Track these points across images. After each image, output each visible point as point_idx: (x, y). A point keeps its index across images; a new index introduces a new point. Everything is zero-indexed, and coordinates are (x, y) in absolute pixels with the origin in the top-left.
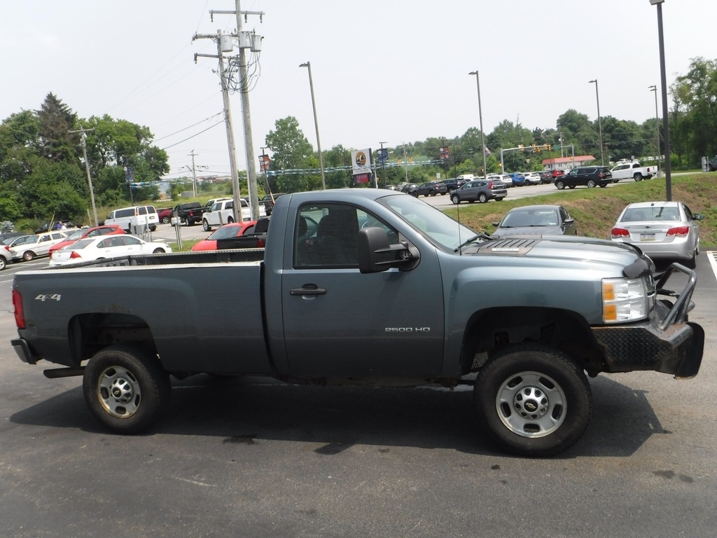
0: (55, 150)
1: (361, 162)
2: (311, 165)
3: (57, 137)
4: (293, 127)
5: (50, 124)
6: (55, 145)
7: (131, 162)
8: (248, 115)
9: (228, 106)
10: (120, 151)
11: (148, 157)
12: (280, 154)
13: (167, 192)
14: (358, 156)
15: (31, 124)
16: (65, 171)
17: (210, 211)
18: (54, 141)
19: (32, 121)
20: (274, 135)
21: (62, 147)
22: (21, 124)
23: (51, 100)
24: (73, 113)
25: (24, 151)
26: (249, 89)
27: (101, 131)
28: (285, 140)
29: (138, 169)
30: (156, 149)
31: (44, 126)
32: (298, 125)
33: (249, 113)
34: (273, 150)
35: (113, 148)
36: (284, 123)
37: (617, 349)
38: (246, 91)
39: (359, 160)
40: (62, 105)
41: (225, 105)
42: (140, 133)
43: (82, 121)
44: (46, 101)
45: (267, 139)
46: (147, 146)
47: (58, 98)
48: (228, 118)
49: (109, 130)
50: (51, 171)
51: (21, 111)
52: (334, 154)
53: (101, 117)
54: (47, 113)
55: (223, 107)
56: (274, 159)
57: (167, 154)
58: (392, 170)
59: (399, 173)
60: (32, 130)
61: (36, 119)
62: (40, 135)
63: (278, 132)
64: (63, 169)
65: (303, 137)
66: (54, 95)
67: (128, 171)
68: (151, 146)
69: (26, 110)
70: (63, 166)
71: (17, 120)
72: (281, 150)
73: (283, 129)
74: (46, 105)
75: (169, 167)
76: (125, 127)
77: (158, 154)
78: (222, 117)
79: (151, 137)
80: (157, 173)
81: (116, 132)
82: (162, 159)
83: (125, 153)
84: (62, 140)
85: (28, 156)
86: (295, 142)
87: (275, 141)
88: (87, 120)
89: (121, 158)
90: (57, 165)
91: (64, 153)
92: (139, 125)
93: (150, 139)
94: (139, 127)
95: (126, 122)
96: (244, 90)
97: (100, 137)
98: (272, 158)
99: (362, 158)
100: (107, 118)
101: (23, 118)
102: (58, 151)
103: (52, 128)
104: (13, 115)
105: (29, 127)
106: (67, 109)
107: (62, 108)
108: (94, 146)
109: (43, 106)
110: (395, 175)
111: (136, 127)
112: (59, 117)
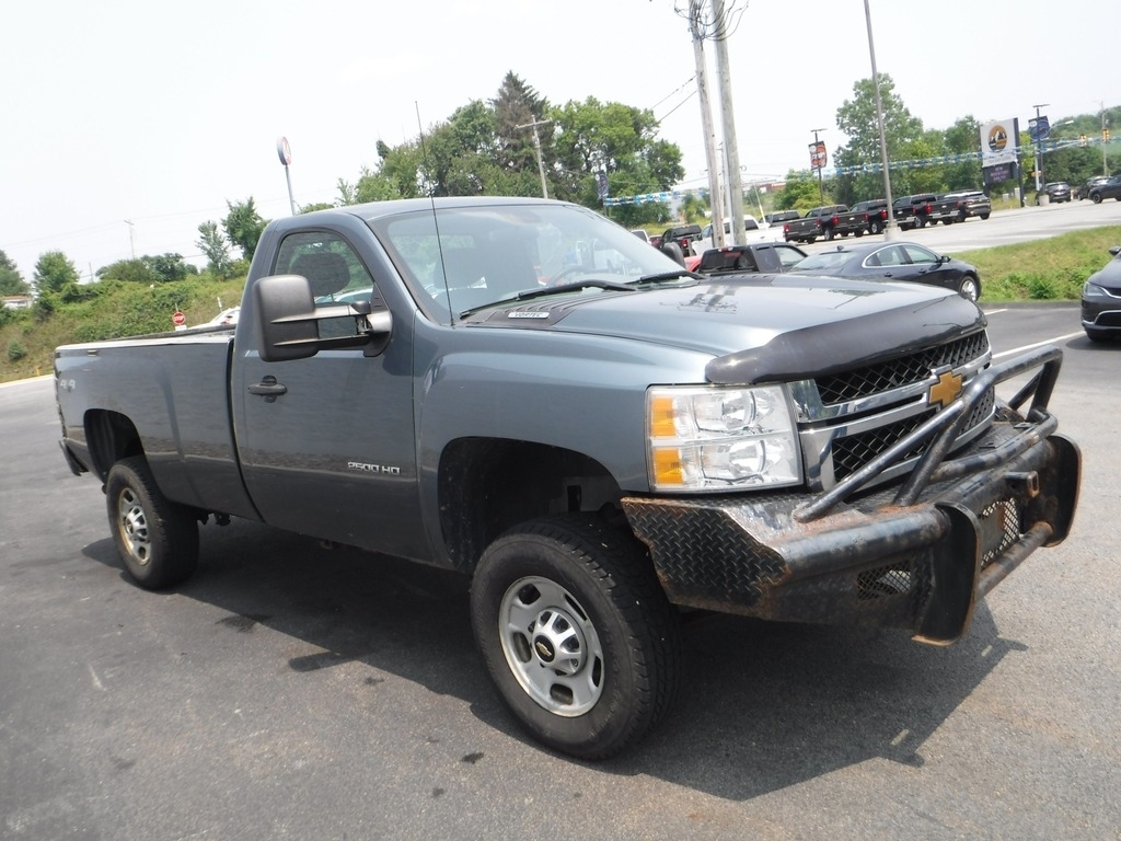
0: (516, 155)
1: (998, 144)
2: (915, 154)
3: (518, 136)
4: (885, 93)
5: (508, 117)
6: (515, 148)
7: (626, 167)
8: (726, 78)
9: (702, 65)
10: (611, 150)
11: (651, 157)
12: (861, 139)
13: (679, 210)
14: (993, 133)
15: (482, 120)
16: (528, 185)
17: (700, 239)
18: (514, 141)
19: (484, 116)
20: (850, 107)
21: (524, 150)
22: (469, 122)
23: (513, 82)
24: (540, 98)
25: (473, 160)
26: (728, 33)
27: (581, 122)
28: (869, 114)
29: (634, 177)
30: (663, 145)
31: (501, 121)
32: (893, 87)
33: (728, 73)
34: (850, 133)
35: (600, 147)
36: (870, 86)
37: (673, 553)
38: (723, 36)
39: (994, 141)
40: (525, 89)
41: (697, 64)
42: (639, 121)
43: (556, 110)
44: (505, 84)
45: (838, 116)
46: (650, 142)
47: (520, 79)
48: (702, 84)
49: (592, 119)
50: (510, 186)
51: (469, 103)
52: (957, 133)
53: (583, 102)
54: (505, 102)
55: (695, 68)
56: (850, 149)
57: (681, 151)
58: (1077, 156)
59: (1091, 160)
60: (485, 130)
61: (490, 111)
62: (497, 134)
63: (859, 102)
64: (526, 182)
65: (902, 106)
66: (514, 74)
67: (601, 180)
68: (656, 140)
69: (476, 100)
70: (525, 178)
71: (465, 115)
72: (864, 132)
73: (868, 96)
74: (505, 90)
75: (683, 170)
76: (617, 112)
77: (666, 151)
78: (695, 85)
79: (656, 124)
80: (666, 181)
81: (603, 122)
82: (672, 159)
83: (618, 153)
84: (524, 139)
85: (479, 166)
86: (888, 117)
87: (853, 117)
88: (562, 109)
89: (612, 161)
90: (518, 176)
91: (527, 158)
92: (638, 108)
93: (655, 129)
94: (639, 111)
95: (619, 105)
96: (719, 37)
97: (581, 130)
98: (848, 146)
99: (1001, 137)
100: (592, 102)
101: (473, 112)
102: (520, 157)
103: (511, 123)
104: (459, 111)
105: (481, 125)
106: (532, 93)
107: (527, 92)
108: (574, 144)
109: (501, 92)
110: (1082, 164)
111: (633, 112)
112: (521, 106)
